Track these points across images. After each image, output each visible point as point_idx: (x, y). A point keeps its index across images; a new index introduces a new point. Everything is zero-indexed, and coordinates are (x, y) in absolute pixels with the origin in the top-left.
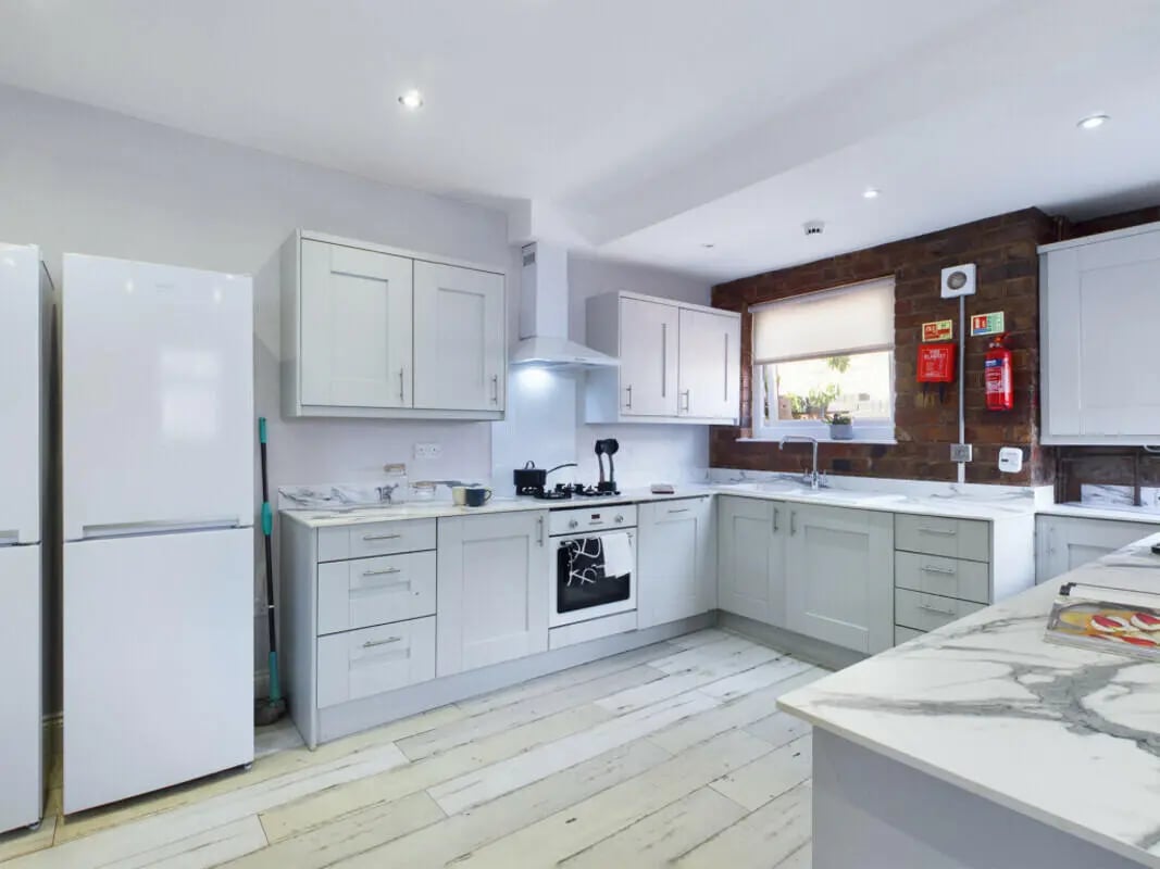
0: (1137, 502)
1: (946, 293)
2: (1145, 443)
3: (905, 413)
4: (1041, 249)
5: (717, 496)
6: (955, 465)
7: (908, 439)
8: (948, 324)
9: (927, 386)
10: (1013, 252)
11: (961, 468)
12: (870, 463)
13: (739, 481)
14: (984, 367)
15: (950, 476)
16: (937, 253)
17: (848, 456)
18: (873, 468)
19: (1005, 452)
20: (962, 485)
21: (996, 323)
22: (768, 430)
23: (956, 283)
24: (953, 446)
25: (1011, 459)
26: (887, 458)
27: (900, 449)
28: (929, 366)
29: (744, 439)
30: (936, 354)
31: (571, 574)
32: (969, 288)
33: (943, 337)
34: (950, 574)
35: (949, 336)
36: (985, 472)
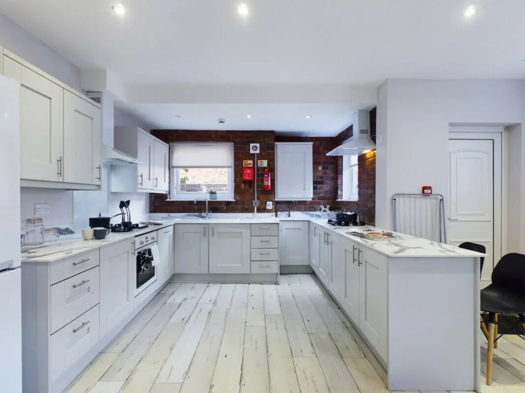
0: (289, 216)
1: (252, 151)
2: (293, 200)
3: (237, 190)
4: (276, 143)
5: (174, 225)
6: (254, 207)
7: (239, 199)
8: (251, 162)
9: (245, 182)
10: (270, 142)
11: (256, 208)
12: (225, 208)
13: (166, 218)
14: (263, 177)
15: (252, 211)
16: (248, 138)
17: (217, 206)
18: (226, 210)
19: (269, 203)
20: (256, 214)
21: (265, 163)
22: (178, 196)
23: (255, 148)
24: (254, 201)
25: (270, 205)
26: (231, 206)
27: (236, 203)
28: (246, 175)
29: (168, 200)
30: (248, 171)
31: (142, 267)
32: (258, 151)
33: (250, 166)
34: (268, 241)
35: (252, 166)
36: (262, 209)
